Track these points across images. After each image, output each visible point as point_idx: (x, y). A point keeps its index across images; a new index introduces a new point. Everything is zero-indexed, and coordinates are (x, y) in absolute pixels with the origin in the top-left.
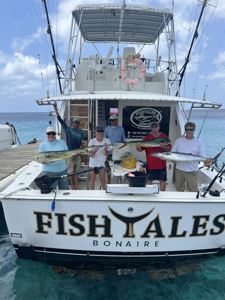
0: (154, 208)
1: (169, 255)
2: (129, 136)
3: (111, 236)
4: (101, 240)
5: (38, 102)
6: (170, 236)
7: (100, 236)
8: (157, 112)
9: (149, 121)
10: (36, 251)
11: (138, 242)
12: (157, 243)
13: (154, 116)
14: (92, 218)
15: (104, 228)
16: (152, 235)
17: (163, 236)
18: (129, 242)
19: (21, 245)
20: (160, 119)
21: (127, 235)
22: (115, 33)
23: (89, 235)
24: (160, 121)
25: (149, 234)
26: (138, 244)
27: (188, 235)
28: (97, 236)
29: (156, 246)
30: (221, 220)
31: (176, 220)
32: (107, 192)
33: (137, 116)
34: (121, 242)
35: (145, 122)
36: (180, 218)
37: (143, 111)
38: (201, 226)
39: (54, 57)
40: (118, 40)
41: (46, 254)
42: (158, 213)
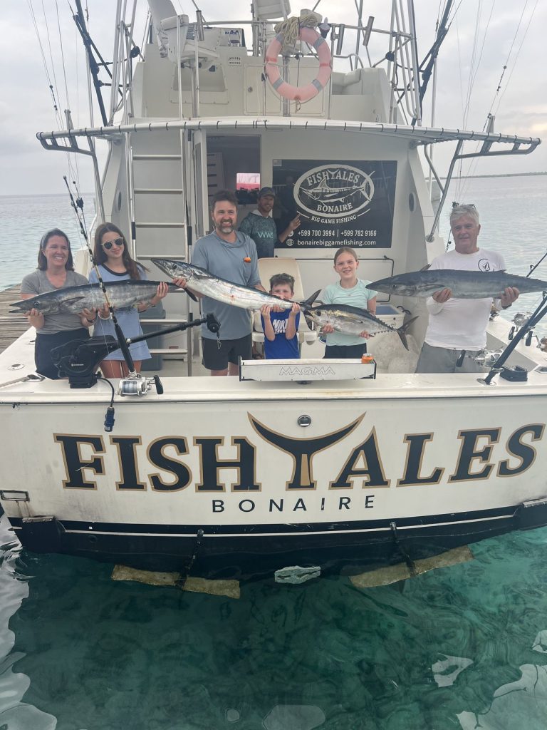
0: (364, 414)
1: (398, 528)
2: (290, 242)
4: (231, 498)
5: (42, 138)
6: (401, 483)
7: (228, 488)
8: (361, 177)
9: (340, 199)
10: (66, 531)
11: (323, 499)
12: (370, 499)
13: (354, 187)
14: (209, 446)
15: (239, 468)
16: (358, 481)
17: (386, 484)
18: (300, 500)
19: (29, 519)
20: (369, 194)
21: (295, 484)
23: (200, 488)
24: (370, 200)
26: (323, 503)
27: (445, 477)
28: (221, 488)
29: (367, 507)
30: (527, 439)
31: (417, 444)
32: (244, 380)
33: (310, 188)
34: (282, 501)
35: (330, 204)
36: (428, 437)
37: (325, 174)
38: (478, 455)
39: (79, 19)
41: (95, 537)
42: (374, 427)
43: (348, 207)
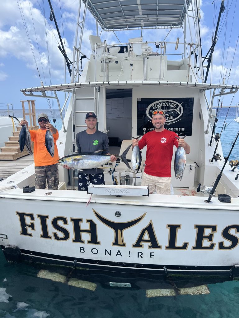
0: (145, 214)
1: (168, 270)
3: (98, 243)
4: (88, 247)
6: (167, 248)
7: (86, 242)
8: (177, 105)
10: (22, 254)
11: (130, 252)
12: (152, 254)
14: (77, 222)
15: (90, 233)
16: (146, 245)
17: (159, 247)
18: (119, 251)
19: (8, 246)
20: (181, 112)
21: (116, 243)
22: (136, 16)
23: (74, 241)
24: (181, 114)
25: (142, 243)
26: (130, 254)
27: (190, 247)
28: (83, 242)
30: (233, 232)
31: (173, 229)
32: (89, 194)
33: (154, 110)
34: (110, 250)
36: (179, 226)
37: (161, 104)
38: (206, 237)
40: (142, 25)
41: (33, 258)
42: (151, 220)
43: (171, 118)
